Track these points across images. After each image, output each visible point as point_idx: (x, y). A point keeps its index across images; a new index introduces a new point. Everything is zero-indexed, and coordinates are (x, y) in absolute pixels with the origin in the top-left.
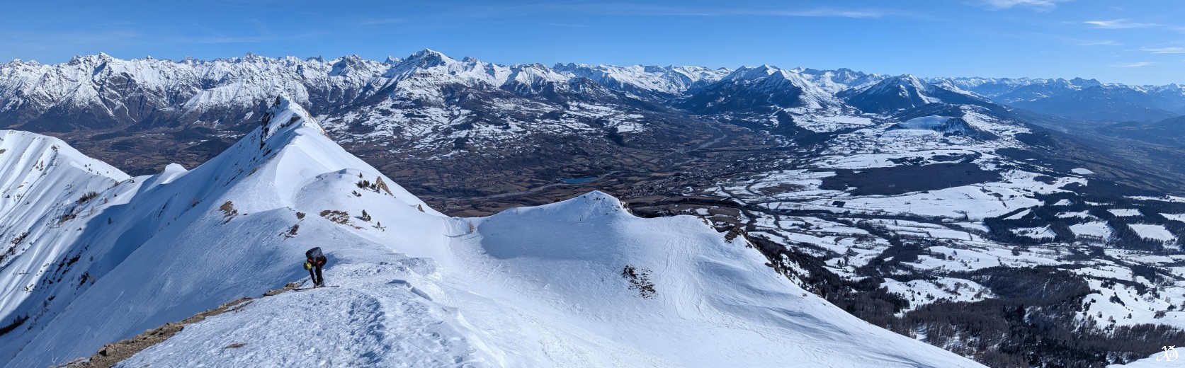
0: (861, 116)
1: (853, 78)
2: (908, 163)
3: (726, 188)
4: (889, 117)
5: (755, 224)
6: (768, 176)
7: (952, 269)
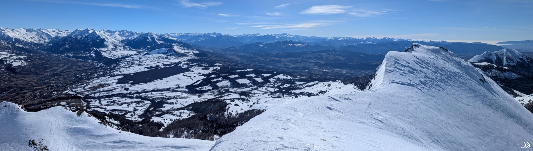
0: (132, 50)
1: (128, 34)
2: (153, 68)
3: (74, 90)
4: (144, 50)
5: (90, 105)
6: (92, 81)
7: (177, 107)
